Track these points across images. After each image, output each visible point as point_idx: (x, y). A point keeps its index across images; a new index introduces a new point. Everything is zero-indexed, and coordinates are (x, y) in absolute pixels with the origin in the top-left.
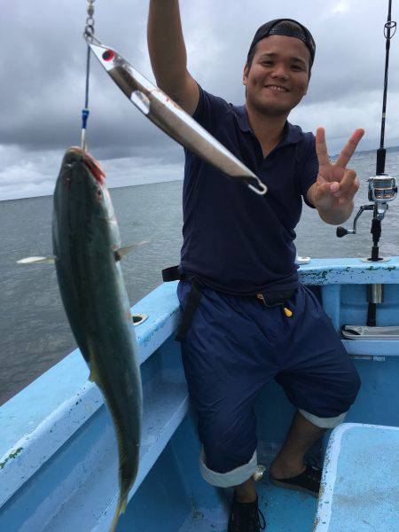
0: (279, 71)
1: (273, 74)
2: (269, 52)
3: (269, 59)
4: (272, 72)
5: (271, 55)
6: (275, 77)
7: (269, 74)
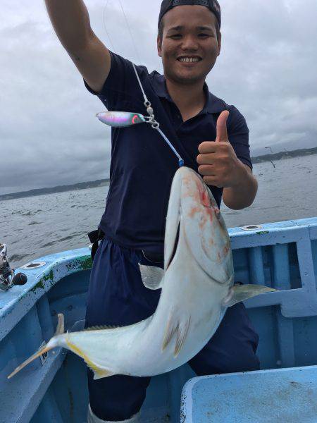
0: (188, 43)
1: (183, 47)
2: (175, 26)
3: (177, 32)
4: (182, 44)
5: (177, 28)
6: (186, 50)
7: (179, 46)
